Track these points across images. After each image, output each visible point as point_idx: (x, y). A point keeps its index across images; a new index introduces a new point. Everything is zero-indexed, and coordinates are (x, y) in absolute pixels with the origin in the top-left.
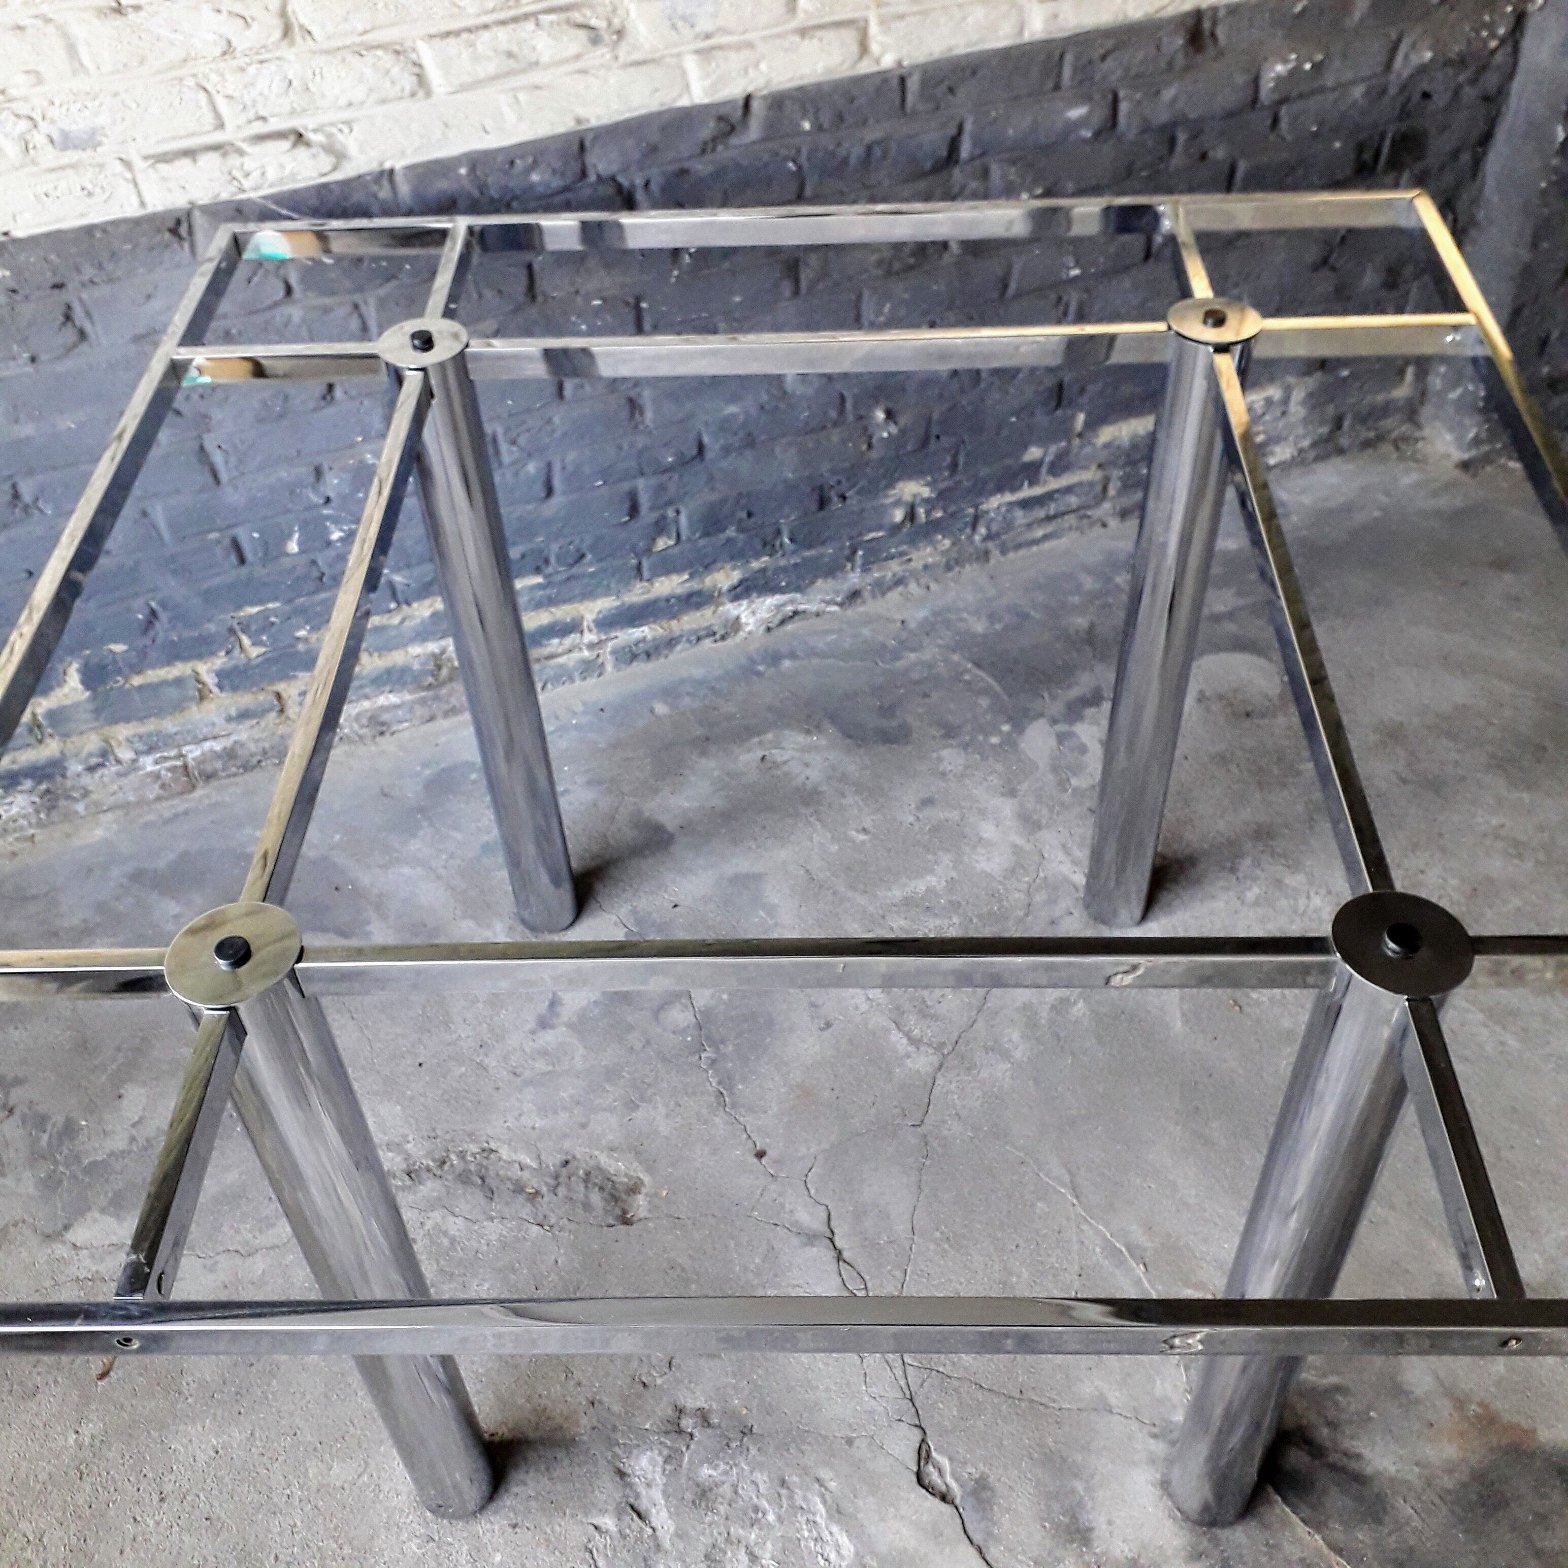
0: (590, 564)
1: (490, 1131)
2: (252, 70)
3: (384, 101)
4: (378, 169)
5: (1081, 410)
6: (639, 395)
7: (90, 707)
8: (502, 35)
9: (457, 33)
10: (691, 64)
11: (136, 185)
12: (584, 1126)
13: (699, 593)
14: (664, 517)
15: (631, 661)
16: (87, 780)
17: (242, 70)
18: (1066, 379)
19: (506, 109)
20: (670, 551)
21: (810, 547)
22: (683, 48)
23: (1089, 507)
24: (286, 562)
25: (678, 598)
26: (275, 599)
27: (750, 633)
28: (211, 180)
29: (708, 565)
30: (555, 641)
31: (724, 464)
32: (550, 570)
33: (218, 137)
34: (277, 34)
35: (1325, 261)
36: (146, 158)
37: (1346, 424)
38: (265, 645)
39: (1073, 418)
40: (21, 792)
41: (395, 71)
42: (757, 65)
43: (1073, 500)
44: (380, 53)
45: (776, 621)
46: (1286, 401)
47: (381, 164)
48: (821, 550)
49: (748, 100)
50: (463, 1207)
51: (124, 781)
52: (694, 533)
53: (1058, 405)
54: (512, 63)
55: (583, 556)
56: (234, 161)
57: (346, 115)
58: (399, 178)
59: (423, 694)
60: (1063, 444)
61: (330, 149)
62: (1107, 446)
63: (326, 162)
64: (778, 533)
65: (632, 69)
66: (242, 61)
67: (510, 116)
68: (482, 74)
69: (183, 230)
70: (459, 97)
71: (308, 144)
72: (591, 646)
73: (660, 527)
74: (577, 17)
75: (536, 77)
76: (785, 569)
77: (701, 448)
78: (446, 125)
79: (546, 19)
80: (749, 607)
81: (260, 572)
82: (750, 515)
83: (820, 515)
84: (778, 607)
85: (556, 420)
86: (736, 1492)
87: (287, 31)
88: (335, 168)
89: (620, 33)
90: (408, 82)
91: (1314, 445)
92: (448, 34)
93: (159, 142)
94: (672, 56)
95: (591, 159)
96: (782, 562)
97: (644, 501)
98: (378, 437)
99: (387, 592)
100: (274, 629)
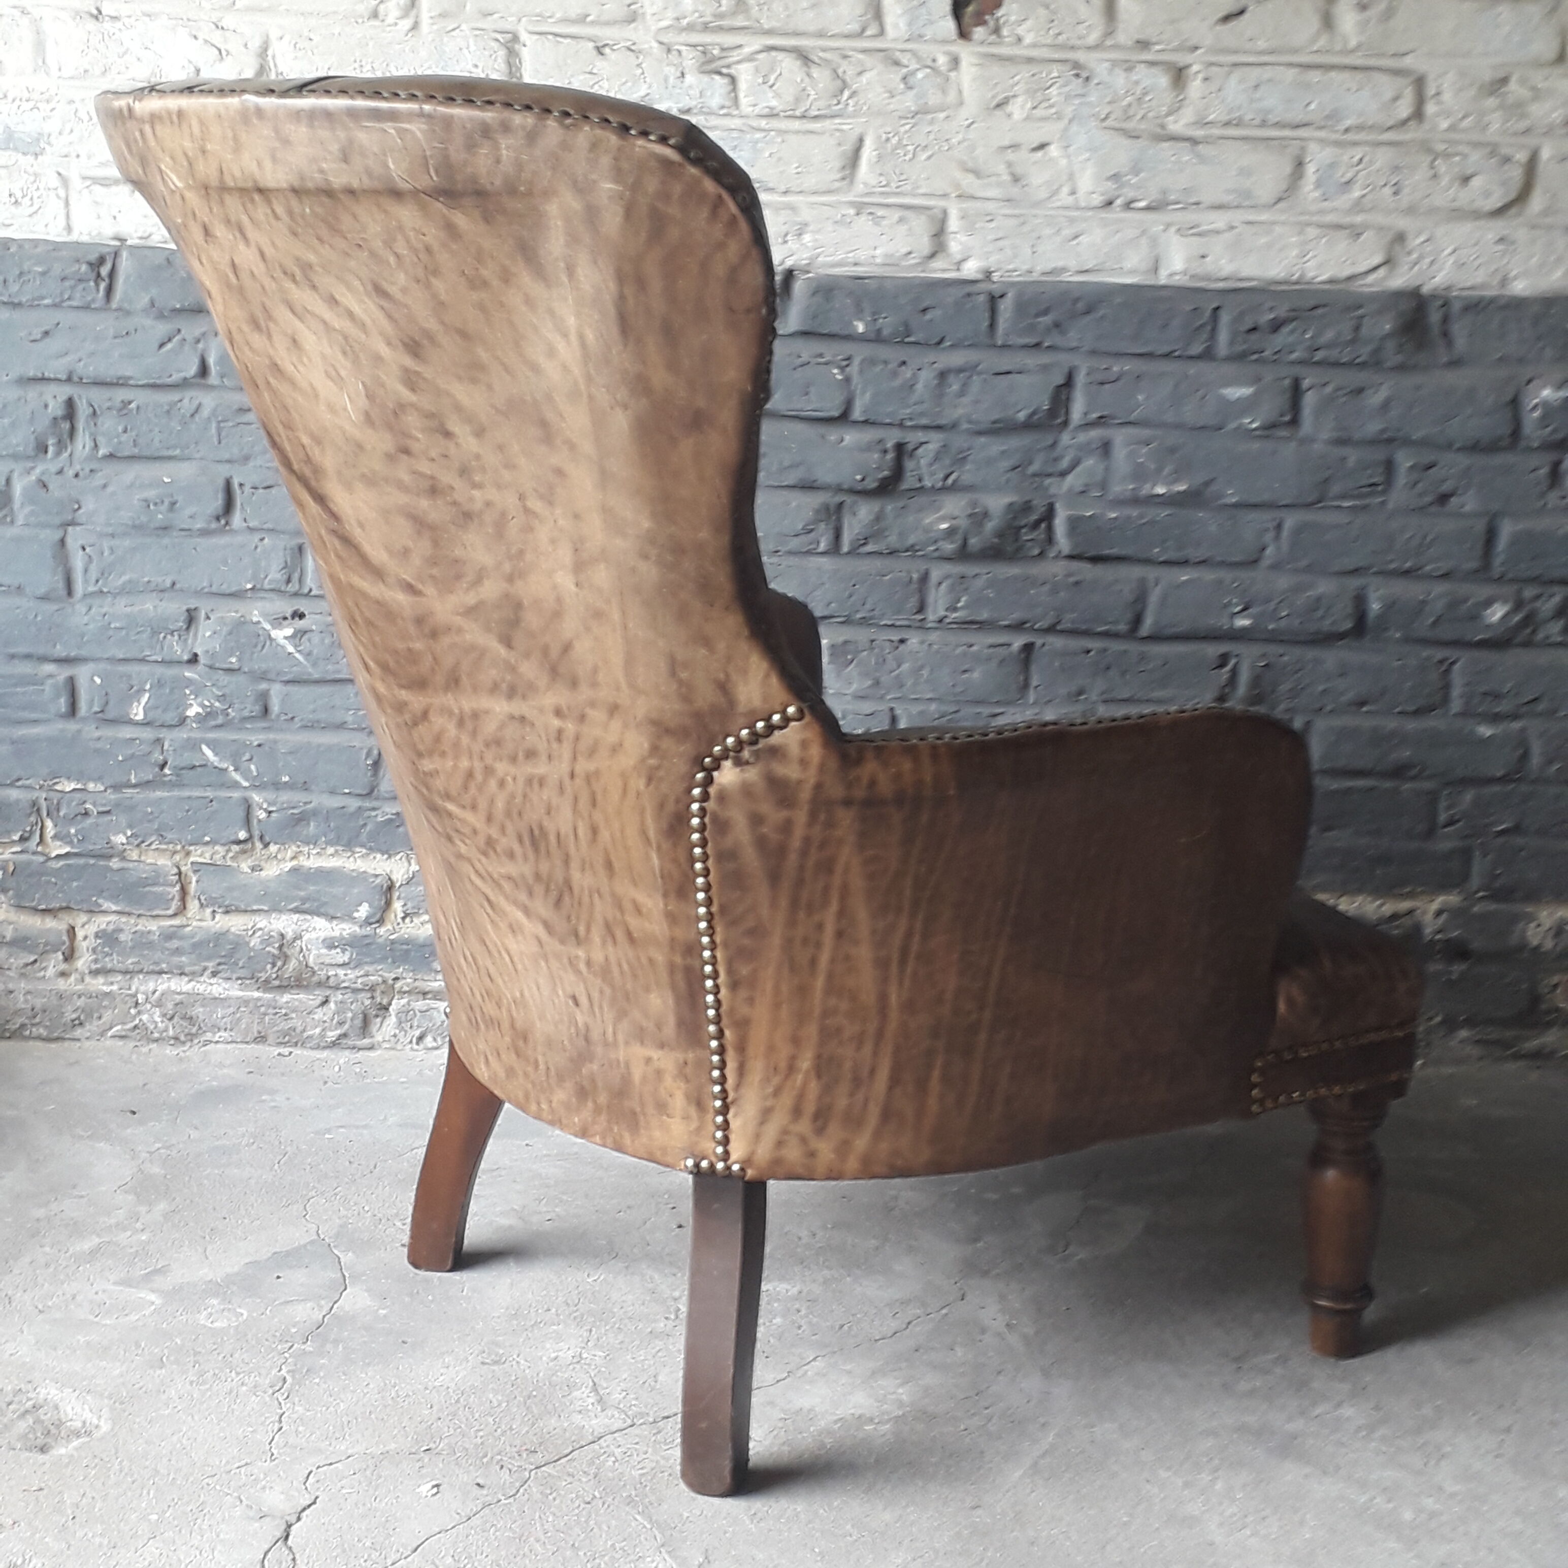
11: (67, 206)
24: (126, 731)
26: (99, 779)
36: (85, 178)
38: (71, 843)
42: (800, 235)
49: (790, 275)
59: (258, 994)
69: (106, 269)
81: (90, 733)
98: (272, 590)
99: (242, 814)
100: (89, 821)
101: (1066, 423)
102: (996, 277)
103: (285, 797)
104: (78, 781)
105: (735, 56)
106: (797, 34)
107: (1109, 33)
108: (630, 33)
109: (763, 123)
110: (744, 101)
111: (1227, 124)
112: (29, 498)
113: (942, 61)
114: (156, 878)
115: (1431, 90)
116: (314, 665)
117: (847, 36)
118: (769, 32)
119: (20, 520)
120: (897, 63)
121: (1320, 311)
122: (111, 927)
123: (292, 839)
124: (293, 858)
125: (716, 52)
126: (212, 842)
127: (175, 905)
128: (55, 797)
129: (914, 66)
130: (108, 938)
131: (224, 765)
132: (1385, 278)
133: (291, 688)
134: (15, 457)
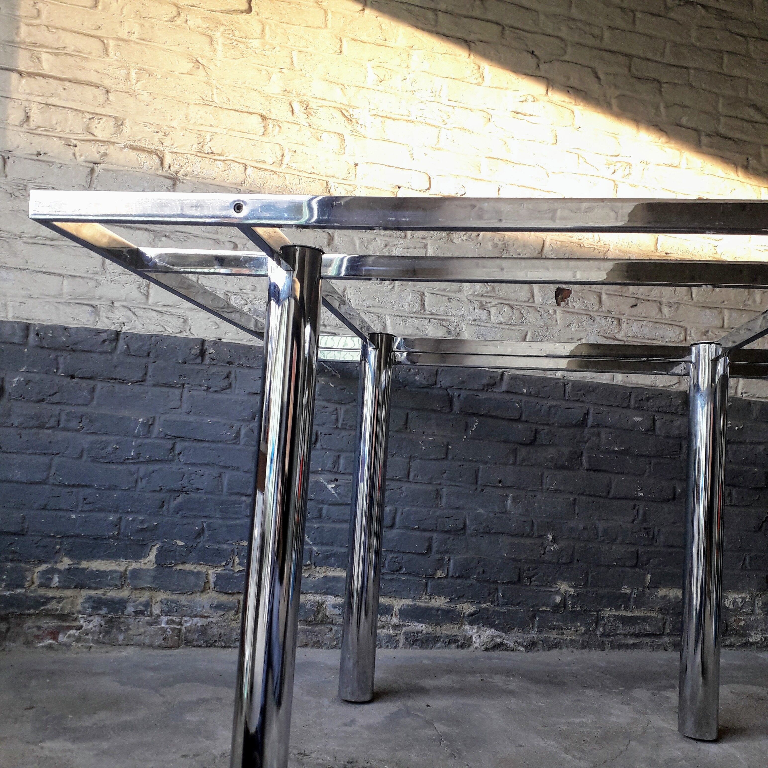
5: (648, 573)
6: (442, 489)
7: (154, 574)
9: (401, 316)
13: (453, 612)
14: (442, 559)
15: (413, 645)
16: (132, 620)
18: (640, 552)
20: (442, 581)
21: (511, 605)
23: (656, 636)
25: (443, 610)
27: (477, 648)
29: (460, 598)
31: (474, 539)
35: (760, 529)
38: (244, 566)
39: (644, 575)
40: (99, 615)
41: (376, 322)
43: (648, 628)
45: (491, 645)
46: (753, 603)
48: (518, 608)
49: (503, 374)
52: (455, 574)
53: (636, 565)
55: (401, 568)
59: (307, 627)
60: (640, 589)
62: (664, 598)
64: (497, 589)
72: (395, 627)
73: (440, 564)
77: (465, 526)
79: (433, 321)
80: (478, 631)
82: (484, 572)
84: (493, 638)
89: (458, 334)
96: (497, 609)
97: (435, 546)
98: (328, 471)
99: (308, 554)
101: (586, 426)
102: (566, 378)
103: (325, 548)
105: (490, 305)
106: (509, 300)
107: (600, 307)
108: (458, 295)
109: (498, 326)
110: (492, 318)
111: (633, 337)
112: (246, 435)
113: (551, 311)
115: (688, 332)
116: (341, 498)
117: (524, 302)
118: (501, 298)
119: (242, 443)
120: (538, 311)
121: (660, 396)
123: (325, 565)
124: (324, 572)
125: (484, 303)
128: (240, 547)
129: (543, 312)
132: (678, 387)
133: (331, 507)
134: (243, 420)
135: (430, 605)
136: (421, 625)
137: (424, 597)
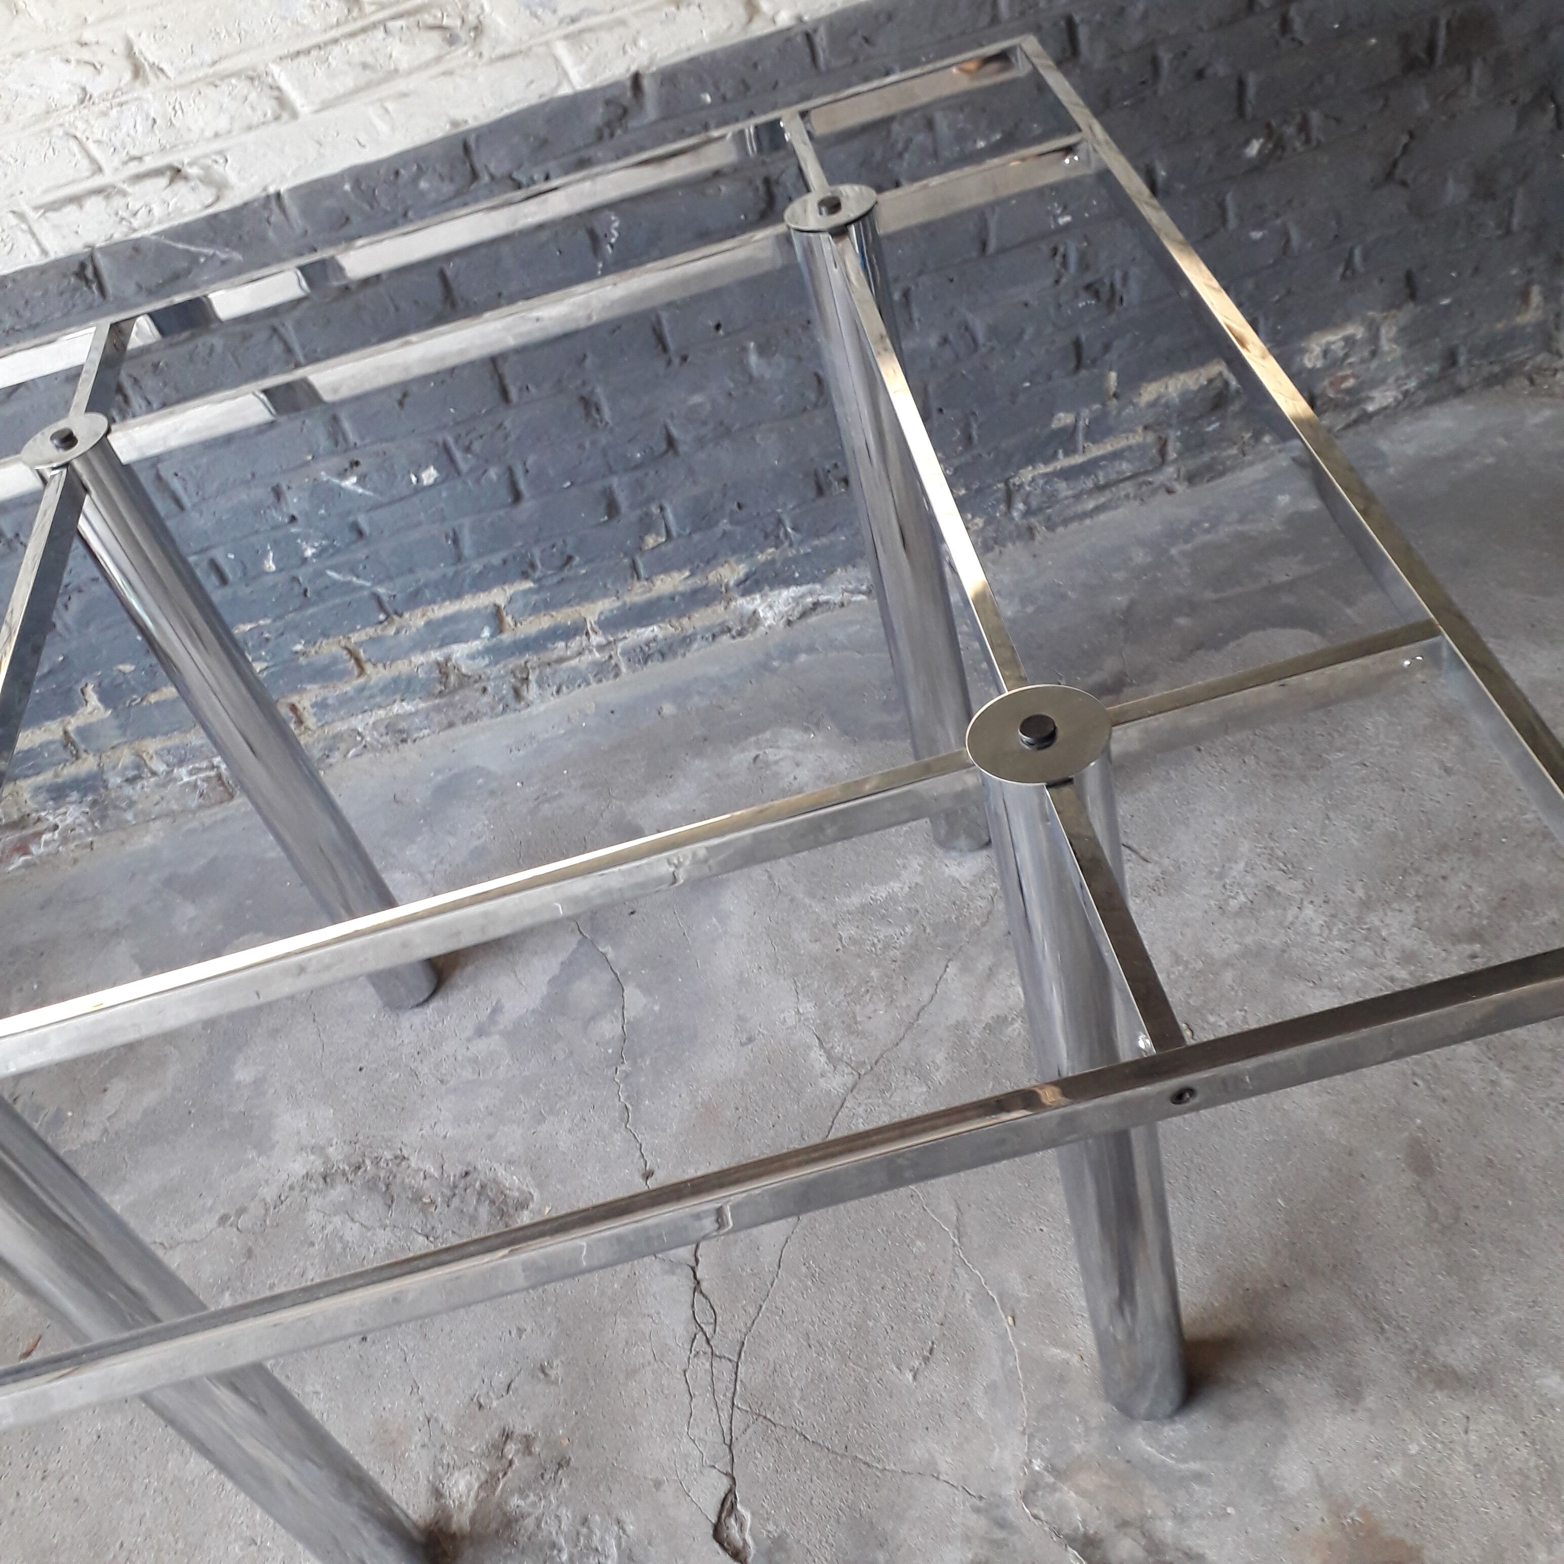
0: (579, 566)
1: (405, 1139)
2: (114, 113)
3: (250, 128)
4: (264, 194)
5: (1111, 370)
6: (592, 392)
7: (116, 723)
8: (353, 46)
9: (308, 52)
10: (562, 50)
11: (33, 235)
12: (490, 1137)
13: (704, 589)
14: (648, 514)
15: (646, 662)
16: (128, 790)
17: (105, 114)
18: (1083, 338)
19: (377, 122)
20: (663, 548)
21: (817, 536)
22: (549, 36)
23: (1147, 473)
24: (269, 581)
25: (683, 595)
26: (265, 616)
27: (770, 627)
28: (101, 223)
29: (710, 560)
30: (561, 645)
31: (702, 456)
32: (538, 574)
33: (98, 181)
34: (128, 76)
35: (1389, 176)
36: (36, 208)
37: (1462, 360)
38: (265, 660)
39: (1103, 377)
40: (71, 803)
41: (253, 96)
42: (635, 43)
43: (1126, 467)
44: (233, 81)
45: (797, 614)
46: (1374, 337)
47: (265, 189)
48: (832, 537)
49: (636, 78)
50: (363, 1214)
51: (165, 792)
52: (684, 529)
53: (1078, 367)
54: (369, 74)
55: (570, 559)
56: (118, 202)
57: (217, 145)
58: (287, 200)
59: (437, 701)
60: (1097, 406)
61: (208, 180)
62: (1153, 404)
63: (208, 195)
64: (780, 522)
65: (499, 64)
66: (103, 106)
67: (383, 127)
68: (341, 90)
69: (89, 273)
70: (326, 114)
71: (186, 178)
72: (601, 648)
73: (646, 525)
74: (428, 19)
75: (401, 85)
76: (795, 560)
77: (671, 442)
78: (320, 143)
79: (395, 25)
80: (763, 601)
81: (244, 591)
82: (740, 506)
83: (821, 502)
84: (797, 600)
85: (507, 424)
86: (538, 1526)
87: (137, 71)
88: (218, 199)
89: (478, 29)
90: (269, 107)
91: (1422, 386)
92: (298, 53)
93: (46, 191)
94: (541, 45)
95: (481, 159)
96: (791, 553)
97: (622, 499)
98: (327, 454)
99: (374, 604)
100: (271, 645)
102: (806, 18)
103: (400, 581)
104: (251, 622)
114: (335, 660)
116: (382, 494)
122: (319, 699)
123: (417, 605)
124: (423, 616)
126: (363, 627)
127: (356, 672)
130: (321, 706)
131: (349, 578)
133: (371, 514)
135: (654, 594)
136: (651, 628)
137: (637, 585)
